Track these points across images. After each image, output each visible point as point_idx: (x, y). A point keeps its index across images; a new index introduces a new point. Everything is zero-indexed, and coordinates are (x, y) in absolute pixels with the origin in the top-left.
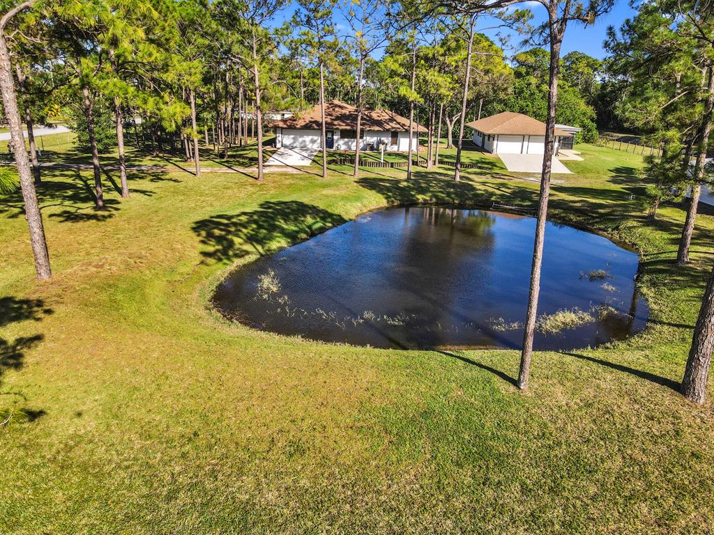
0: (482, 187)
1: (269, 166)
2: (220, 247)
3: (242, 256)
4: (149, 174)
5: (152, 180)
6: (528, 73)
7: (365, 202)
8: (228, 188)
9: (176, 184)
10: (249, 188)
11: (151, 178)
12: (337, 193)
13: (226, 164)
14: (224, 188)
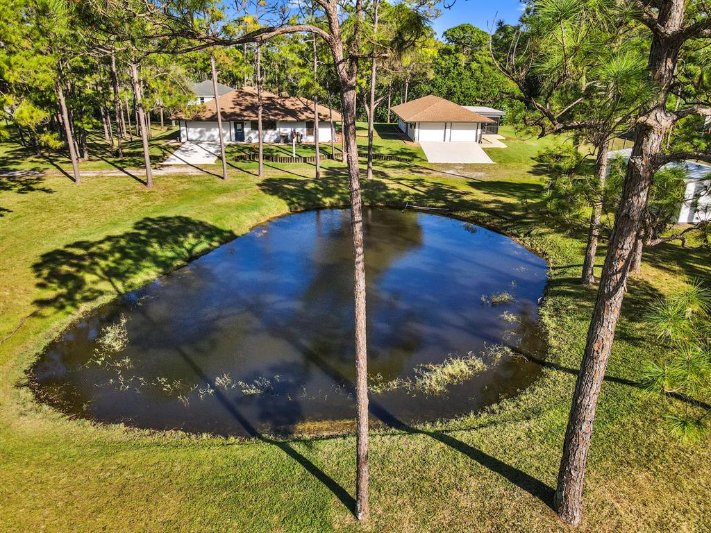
0: (396, 186)
1: (168, 166)
2: (63, 291)
3: (93, 299)
4: (20, 182)
5: (20, 192)
6: (457, 50)
7: (264, 210)
8: (108, 199)
9: (48, 195)
10: (134, 198)
11: (21, 187)
12: (233, 200)
13: (119, 165)
14: (103, 200)
